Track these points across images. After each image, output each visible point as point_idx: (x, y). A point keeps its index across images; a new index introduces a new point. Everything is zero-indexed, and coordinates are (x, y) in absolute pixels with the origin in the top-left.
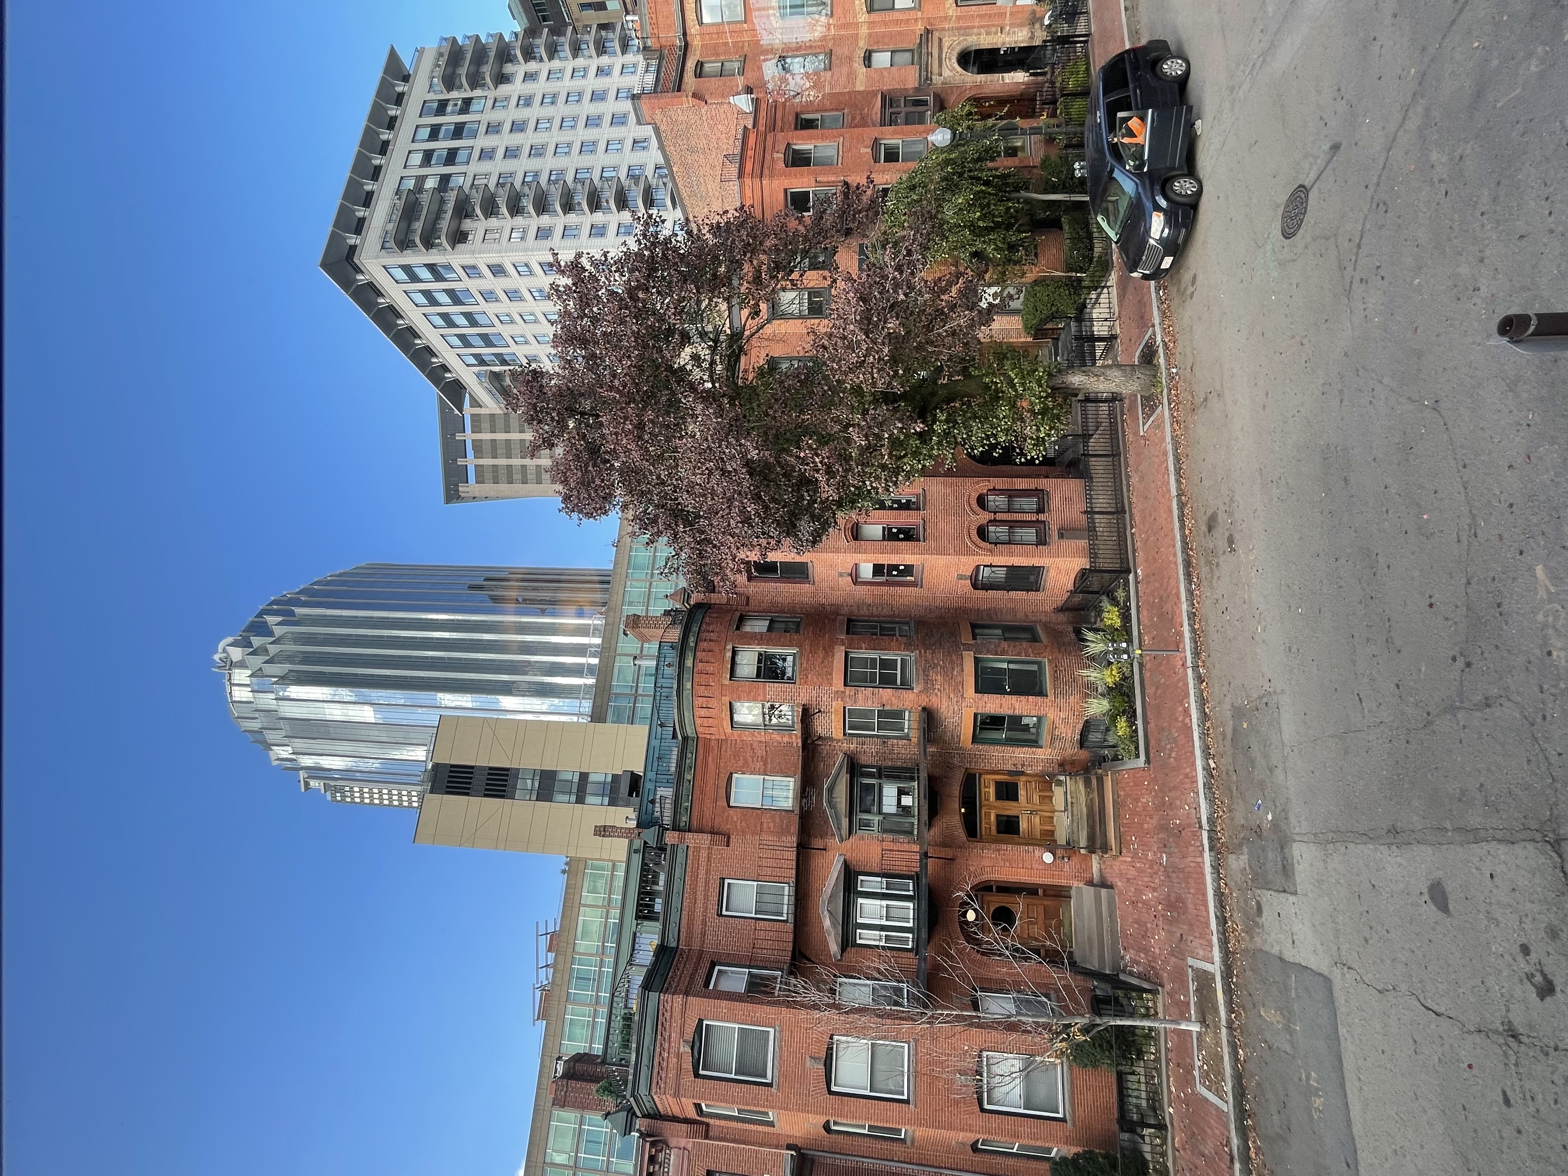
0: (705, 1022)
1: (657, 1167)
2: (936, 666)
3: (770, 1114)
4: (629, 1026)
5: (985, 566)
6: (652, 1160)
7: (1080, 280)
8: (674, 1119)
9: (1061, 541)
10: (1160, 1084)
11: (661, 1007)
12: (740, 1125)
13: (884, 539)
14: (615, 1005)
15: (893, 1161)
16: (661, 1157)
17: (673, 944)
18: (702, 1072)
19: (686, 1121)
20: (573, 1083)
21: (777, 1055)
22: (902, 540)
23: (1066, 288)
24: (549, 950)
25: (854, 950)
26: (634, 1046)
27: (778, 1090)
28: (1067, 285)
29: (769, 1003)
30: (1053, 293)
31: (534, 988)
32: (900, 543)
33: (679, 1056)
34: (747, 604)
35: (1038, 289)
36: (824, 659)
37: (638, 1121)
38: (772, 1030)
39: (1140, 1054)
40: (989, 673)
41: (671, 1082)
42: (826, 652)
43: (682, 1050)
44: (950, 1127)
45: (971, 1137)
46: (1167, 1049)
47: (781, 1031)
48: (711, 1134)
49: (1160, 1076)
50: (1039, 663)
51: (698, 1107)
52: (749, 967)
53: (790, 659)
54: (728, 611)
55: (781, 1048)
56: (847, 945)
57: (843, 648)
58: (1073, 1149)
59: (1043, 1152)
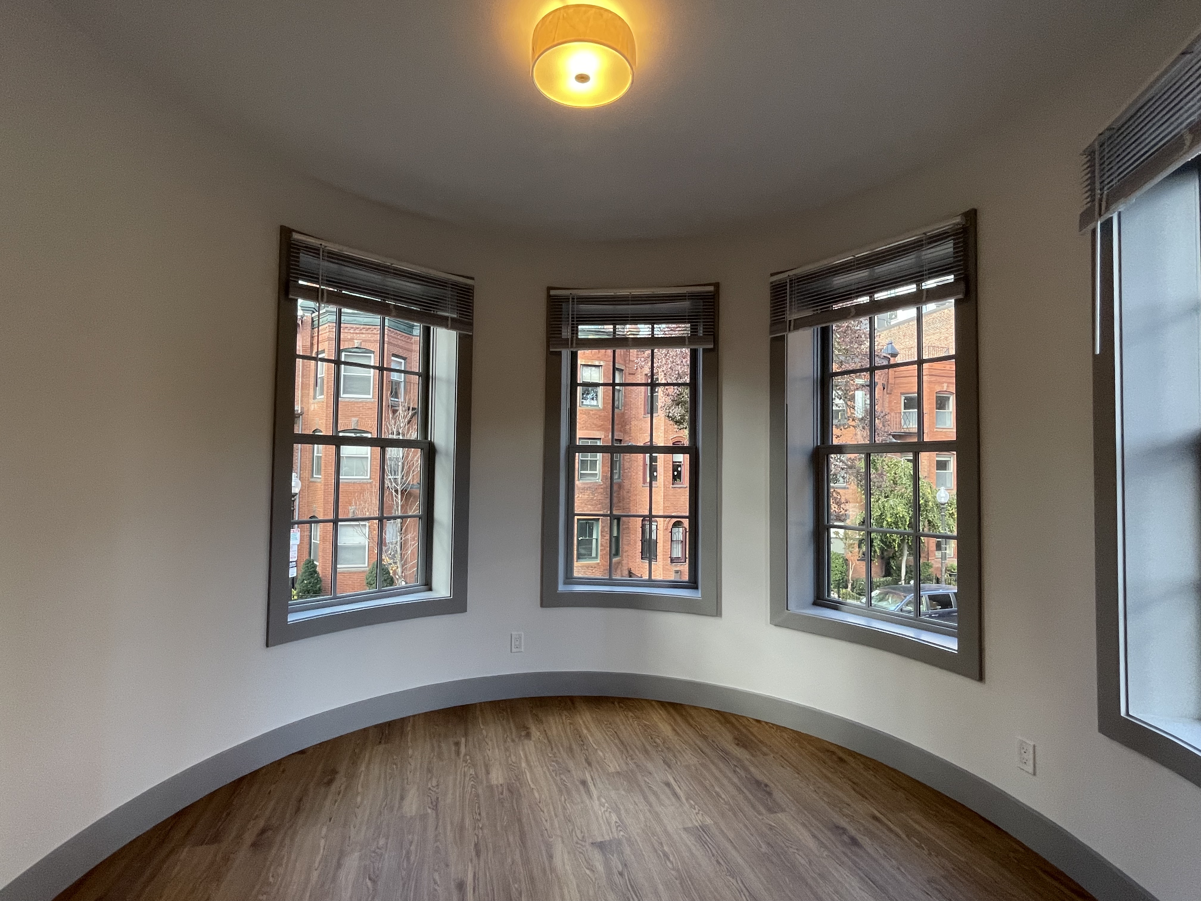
0: (372, 355)
2: (593, 494)
3: (322, 397)
5: (657, 526)
7: (846, 587)
9: (674, 572)
13: (673, 462)
15: (300, 470)
18: (343, 354)
21: (357, 400)
22: (673, 474)
23: (841, 578)
28: (843, 579)
30: (837, 570)
32: (671, 472)
34: (630, 374)
35: (841, 561)
36: (596, 425)
37: (309, 315)
38: (371, 396)
40: (589, 527)
42: (600, 426)
43: (356, 341)
50: (596, 557)
51: (323, 352)
52: (404, 381)
53: (594, 403)
54: (625, 361)
55: (362, 402)
57: (603, 437)
58: (320, 573)
59: (314, 556)
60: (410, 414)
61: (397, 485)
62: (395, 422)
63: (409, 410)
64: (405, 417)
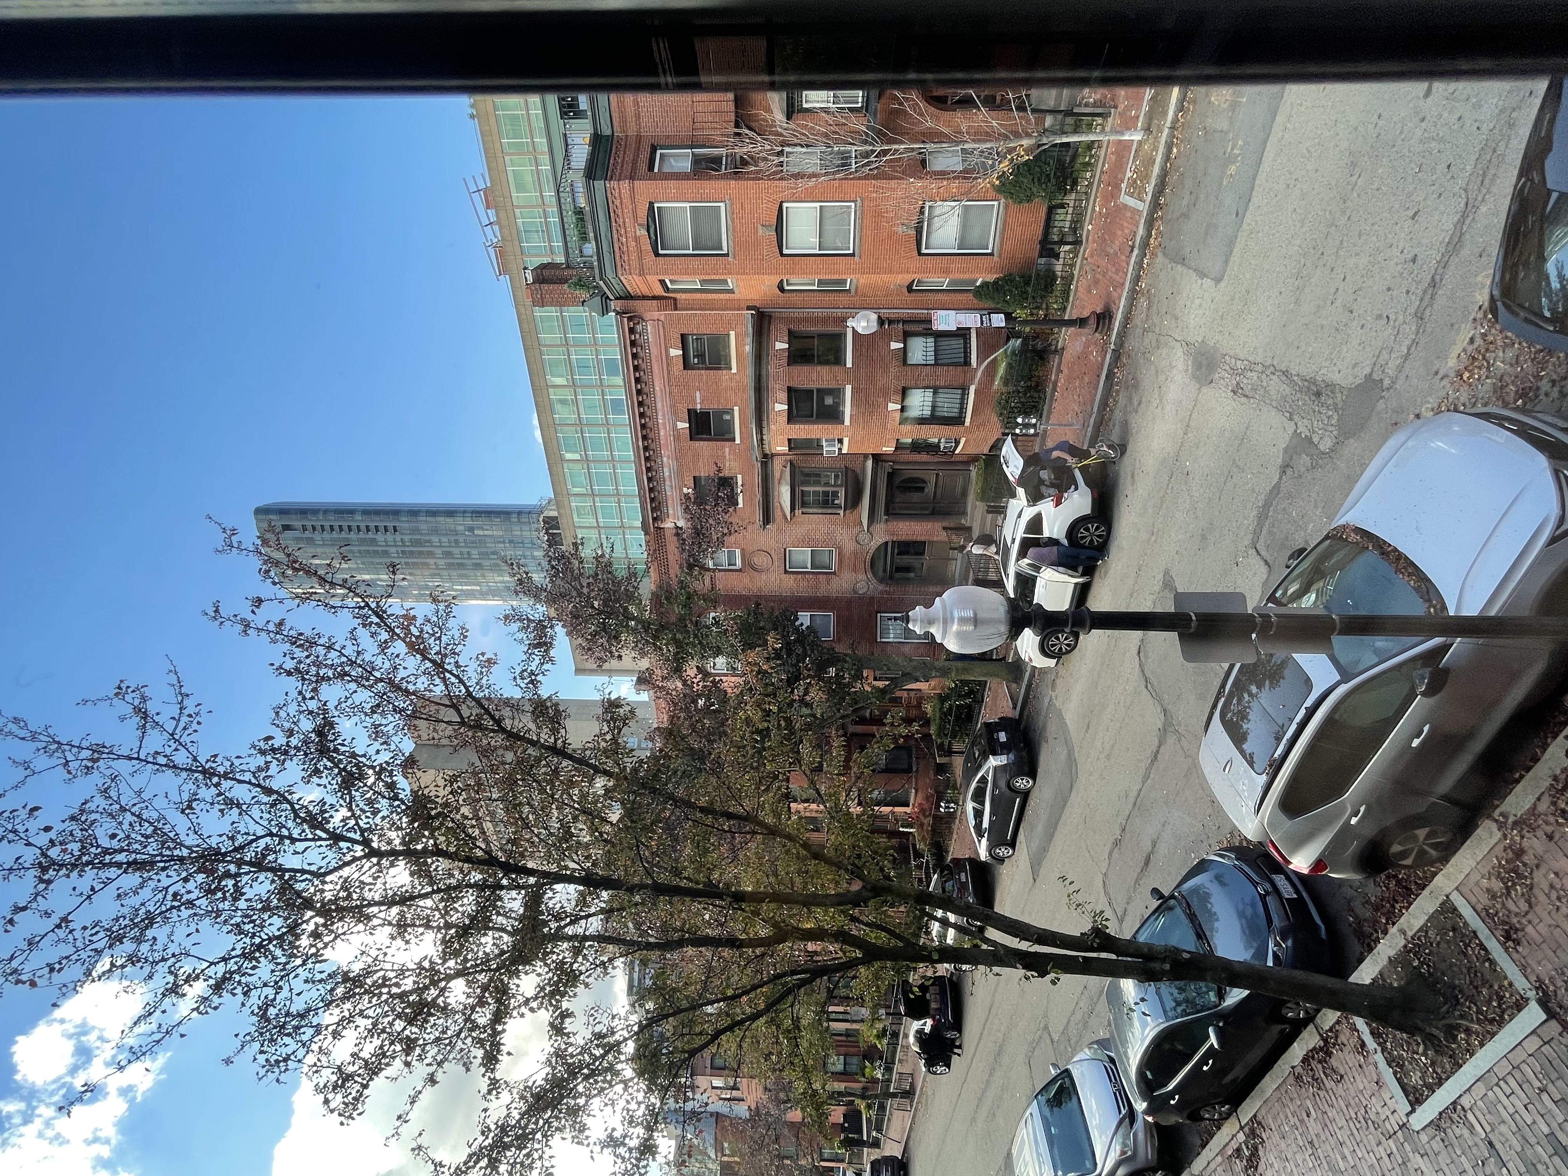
0: (656, 205)
1: (637, 336)
3: (730, 281)
4: (582, 220)
6: (632, 331)
8: (644, 298)
10: (1086, 208)
11: (609, 195)
12: (704, 296)
14: (562, 200)
15: (839, 308)
16: (639, 328)
17: (608, 132)
18: (661, 252)
19: (654, 298)
20: (545, 287)
21: (731, 228)
24: (488, 207)
25: (800, 115)
26: (592, 235)
27: (734, 257)
29: (717, 178)
31: (486, 247)
33: (637, 239)
37: (612, 303)
38: (722, 205)
39: (1075, 183)
41: (635, 263)
43: (638, 233)
44: (891, 272)
45: (906, 278)
46: (1102, 172)
47: (732, 204)
48: (679, 306)
49: (1087, 200)
51: (662, 282)
52: (691, 147)
55: (733, 222)
56: (793, 112)
58: (995, 276)
59: (969, 285)
60: (747, 132)
61: (873, 151)
62: (765, 159)
63: (739, 134)
64: (753, 141)
